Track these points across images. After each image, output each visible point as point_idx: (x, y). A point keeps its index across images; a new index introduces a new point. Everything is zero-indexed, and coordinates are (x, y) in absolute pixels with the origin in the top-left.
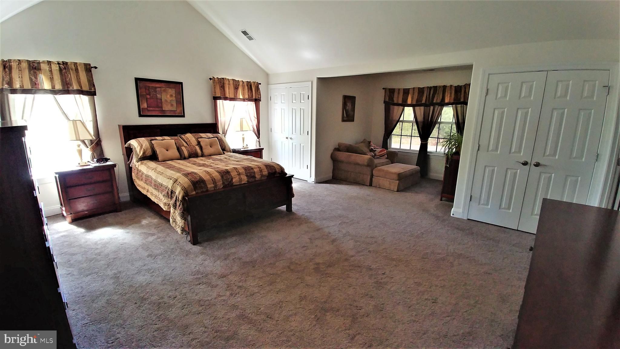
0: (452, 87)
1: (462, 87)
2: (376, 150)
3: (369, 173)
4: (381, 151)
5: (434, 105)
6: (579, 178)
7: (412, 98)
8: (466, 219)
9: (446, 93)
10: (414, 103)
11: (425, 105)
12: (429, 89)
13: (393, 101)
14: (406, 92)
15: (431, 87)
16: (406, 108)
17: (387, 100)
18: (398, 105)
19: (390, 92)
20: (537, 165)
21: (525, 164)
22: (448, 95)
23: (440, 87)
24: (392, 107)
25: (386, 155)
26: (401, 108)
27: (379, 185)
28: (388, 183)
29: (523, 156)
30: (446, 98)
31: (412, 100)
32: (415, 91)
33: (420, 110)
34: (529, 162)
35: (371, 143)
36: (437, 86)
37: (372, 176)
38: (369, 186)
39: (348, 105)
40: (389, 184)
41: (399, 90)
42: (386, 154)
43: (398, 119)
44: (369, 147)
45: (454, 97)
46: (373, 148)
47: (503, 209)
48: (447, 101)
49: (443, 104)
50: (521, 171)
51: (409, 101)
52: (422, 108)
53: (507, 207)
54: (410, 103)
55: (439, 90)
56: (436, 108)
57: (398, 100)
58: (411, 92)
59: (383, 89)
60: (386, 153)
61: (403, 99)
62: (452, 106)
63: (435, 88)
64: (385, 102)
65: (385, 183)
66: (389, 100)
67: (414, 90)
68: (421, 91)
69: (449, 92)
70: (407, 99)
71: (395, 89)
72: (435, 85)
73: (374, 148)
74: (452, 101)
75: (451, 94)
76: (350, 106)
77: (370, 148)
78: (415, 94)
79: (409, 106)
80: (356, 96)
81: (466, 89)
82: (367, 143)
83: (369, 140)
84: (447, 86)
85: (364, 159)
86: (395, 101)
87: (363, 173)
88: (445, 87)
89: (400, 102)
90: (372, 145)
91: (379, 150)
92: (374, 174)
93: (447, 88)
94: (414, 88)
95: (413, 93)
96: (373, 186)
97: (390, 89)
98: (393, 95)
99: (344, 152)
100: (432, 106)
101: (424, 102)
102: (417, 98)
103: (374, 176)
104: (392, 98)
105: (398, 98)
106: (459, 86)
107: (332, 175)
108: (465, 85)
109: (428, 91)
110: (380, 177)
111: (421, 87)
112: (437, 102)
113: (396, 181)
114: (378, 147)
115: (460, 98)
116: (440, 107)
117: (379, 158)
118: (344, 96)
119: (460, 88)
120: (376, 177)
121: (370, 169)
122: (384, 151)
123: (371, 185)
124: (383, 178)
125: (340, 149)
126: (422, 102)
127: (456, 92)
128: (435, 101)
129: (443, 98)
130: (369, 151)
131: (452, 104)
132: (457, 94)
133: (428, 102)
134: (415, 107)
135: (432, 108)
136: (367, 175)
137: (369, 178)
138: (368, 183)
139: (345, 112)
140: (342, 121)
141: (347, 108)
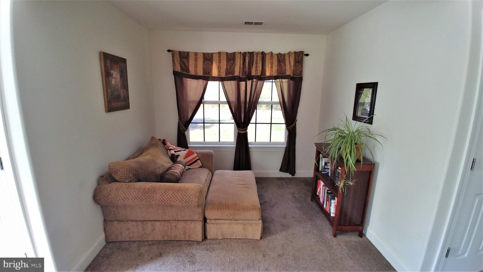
0: (273, 55)
1: (286, 55)
2: (179, 155)
3: (198, 217)
4: (186, 154)
5: (250, 77)
7: (219, 68)
9: (267, 63)
10: (223, 75)
11: (239, 80)
12: (242, 55)
13: (188, 70)
14: (208, 58)
15: (245, 53)
16: (209, 82)
17: (178, 69)
18: (196, 77)
19: (183, 57)
22: (268, 66)
23: (257, 53)
24: (184, 79)
26: (201, 82)
27: (222, 234)
28: (241, 227)
30: (267, 69)
31: (219, 72)
32: (222, 58)
33: (231, 85)
35: (169, 144)
36: (253, 52)
37: (205, 220)
39: (114, 76)
40: (244, 229)
41: (196, 54)
42: (198, 160)
43: (198, 99)
44: (168, 154)
46: (173, 152)
48: (268, 74)
49: (262, 78)
51: (215, 73)
52: (234, 83)
54: (217, 76)
55: (256, 57)
56: (254, 83)
57: (196, 70)
58: (215, 58)
59: (169, 51)
60: (198, 158)
62: (274, 80)
63: (251, 54)
64: (175, 73)
65: (236, 229)
66: (180, 69)
67: (220, 57)
68: (231, 57)
69: (270, 61)
70: (211, 69)
71: (189, 52)
72: (251, 51)
73: (175, 152)
74: (275, 74)
75: (272, 64)
76: (118, 77)
77: (169, 154)
78: (222, 62)
79: (214, 79)
80: (126, 58)
81: (290, 59)
82: (160, 143)
83: (160, 136)
84: (266, 53)
85: (189, 197)
86: (192, 72)
87: (184, 220)
88: (263, 54)
89: (200, 73)
90: (171, 147)
91: (182, 153)
92: (207, 216)
93: (267, 56)
94: (220, 53)
95: (220, 61)
96: (209, 240)
97: (180, 52)
98: (188, 62)
99: (131, 184)
100: (249, 80)
101: (237, 74)
102: (227, 68)
103: (208, 221)
104: (185, 67)
105: (196, 66)
106: (282, 54)
107: (104, 235)
108: (289, 53)
109: (241, 58)
110: (222, 221)
111: (230, 51)
112: (256, 75)
113: (257, 222)
114: (179, 149)
115: (285, 70)
116: (259, 83)
117: (189, 169)
118: (102, 53)
119: (283, 56)
120: (213, 221)
121: (200, 210)
122: (192, 153)
123: (205, 237)
124: (229, 221)
125: (117, 177)
126: (234, 74)
127: (279, 61)
128: (253, 74)
129: (263, 71)
130: (169, 160)
131: (276, 78)
132: (281, 65)
133: (243, 75)
134: (224, 82)
135: (249, 83)
136: (194, 220)
137: (199, 226)
138: (199, 238)
139: (109, 90)
140: (107, 110)
141: (113, 82)
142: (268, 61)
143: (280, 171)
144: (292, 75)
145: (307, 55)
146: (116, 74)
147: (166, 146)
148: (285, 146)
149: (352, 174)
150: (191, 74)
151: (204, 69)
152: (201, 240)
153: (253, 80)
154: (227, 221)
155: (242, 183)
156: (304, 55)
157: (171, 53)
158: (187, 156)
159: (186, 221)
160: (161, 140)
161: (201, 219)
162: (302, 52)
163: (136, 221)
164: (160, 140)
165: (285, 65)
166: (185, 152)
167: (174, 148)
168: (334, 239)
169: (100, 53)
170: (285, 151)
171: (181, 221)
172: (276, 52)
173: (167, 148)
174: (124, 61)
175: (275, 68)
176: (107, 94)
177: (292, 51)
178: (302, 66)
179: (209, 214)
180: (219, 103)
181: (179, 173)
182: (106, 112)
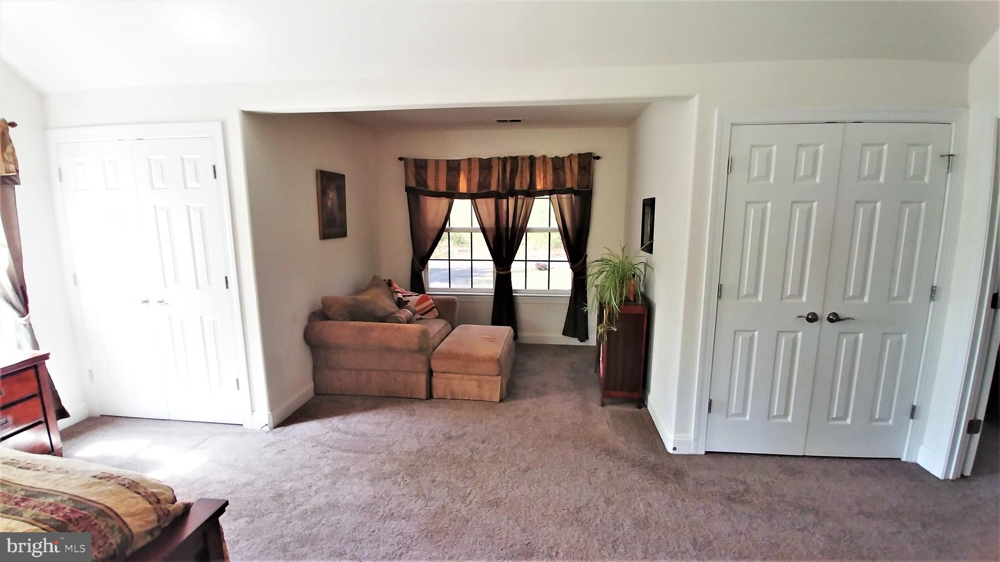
0: (547, 160)
1: (565, 159)
2: (408, 301)
3: (422, 367)
4: (419, 300)
5: (513, 193)
6: (905, 337)
7: (469, 181)
8: (703, 453)
9: (537, 173)
10: (475, 190)
11: (498, 196)
12: (500, 161)
13: (427, 185)
14: (454, 167)
15: (505, 158)
16: (455, 200)
17: (413, 184)
18: (438, 194)
19: (419, 166)
20: (834, 318)
21: (812, 318)
22: (540, 175)
23: (523, 158)
24: (422, 197)
25: (435, 309)
26: (445, 201)
27: (452, 393)
28: (475, 384)
29: (807, 303)
30: (538, 180)
31: (469, 186)
32: (472, 167)
33: (487, 205)
34: (818, 312)
35: (395, 285)
36: (517, 157)
37: (431, 373)
38: (427, 399)
39: (330, 196)
40: (479, 387)
41: (437, 162)
42: (434, 307)
43: (439, 225)
44: (393, 297)
45: (552, 179)
46: (400, 296)
47: (775, 417)
48: (539, 186)
49: (531, 193)
50: (803, 333)
51: (463, 187)
52: (491, 201)
53: (782, 413)
54: (465, 192)
55: (521, 164)
56: (520, 202)
57: (436, 184)
58: (464, 166)
59: (401, 159)
60: (434, 305)
61: (447, 182)
62: (548, 197)
63: (515, 159)
64: (408, 189)
65: (469, 386)
66: (416, 184)
67: (470, 165)
68: (486, 165)
69: (541, 168)
70: (458, 182)
71: (427, 160)
72: (514, 155)
73: (403, 296)
74: (550, 187)
75: (545, 173)
76: (335, 197)
77: (395, 298)
78: (473, 172)
79: (462, 196)
80: (344, 174)
81: (573, 165)
82: (385, 285)
83: (385, 276)
84: (536, 156)
85: (409, 337)
86: (432, 187)
87: (405, 371)
88: (532, 159)
89: (443, 188)
90: (398, 289)
91: (414, 298)
92: (433, 368)
93: (537, 161)
94: (469, 159)
95: (470, 171)
96: (435, 400)
97: (415, 160)
98: (426, 173)
99: (345, 322)
100: (512, 196)
101: (494, 188)
102: (479, 181)
103: (434, 374)
104: (422, 181)
105: (437, 179)
106: (559, 158)
107: (313, 384)
108: (571, 156)
109: (500, 165)
110: (451, 374)
111: (485, 156)
112: (521, 189)
113: (495, 378)
114: (410, 293)
115: (565, 181)
116: (527, 199)
117: (421, 319)
118: (319, 172)
119: (561, 161)
120: (440, 375)
121: (423, 358)
122: (428, 299)
123: (430, 396)
124: (460, 375)
125: (330, 314)
126: (490, 189)
127: (555, 169)
128: (517, 188)
129: (532, 182)
130: (394, 305)
131: (551, 193)
132: (558, 174)
133: (503, 189)
134: (476, 200)
135: (512, 201)
136: (417, 372)
137: (423, 379)
138: (423, 394)
139: (325, 213)
140: (321, 237)
141: (329, 203)
142: (539, 168)
143: (563, 334)
144: (576, 188)
145: (598, 158)
146: (332, 195)
147: (392, 288)
148: (570, 296)
149: (616, 317)
150: (430, 189)
151: (447, 183)
152: (425, 398)
153: (518, 196)
154: (458, 375)
155: (489, 337)
156: (592, 159)
157: (402, 162)
158: (420, 302)
159: (408, 371)
160: (387, 280)
161: (426, 370)
162: (590, 154)
163: (348, 369)
164: (385, 280)
165: (565, 174)
166: (418, 297)
167: (403, 291)
168: (600, 409)
169: (317, 172)
170: (569, 303)
171: (401, 371)
172: (551, 154)
173: (393, 291)
174: (342, 177)
175: (550, 178)
176: (322, 218)
177: (576, 152)
178: (590, 174)
179: (436, 365)
180: (471, 231)
181: (405, 319)
182: (320, 239)
